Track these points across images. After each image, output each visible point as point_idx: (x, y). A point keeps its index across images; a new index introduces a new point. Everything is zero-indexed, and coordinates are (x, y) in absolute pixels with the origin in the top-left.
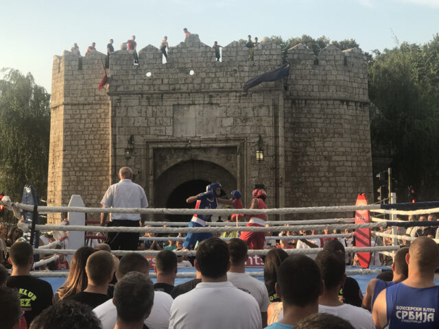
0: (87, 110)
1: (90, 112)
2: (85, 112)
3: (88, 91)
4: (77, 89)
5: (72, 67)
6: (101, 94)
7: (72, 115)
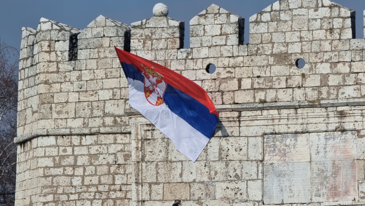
0: (89, 146)
1: (93, 151)
2: (84, 151)
3: (90, 107)
4: (67, 102)
5: (57, 54)
6: (117, 113)
7: (57, 158)
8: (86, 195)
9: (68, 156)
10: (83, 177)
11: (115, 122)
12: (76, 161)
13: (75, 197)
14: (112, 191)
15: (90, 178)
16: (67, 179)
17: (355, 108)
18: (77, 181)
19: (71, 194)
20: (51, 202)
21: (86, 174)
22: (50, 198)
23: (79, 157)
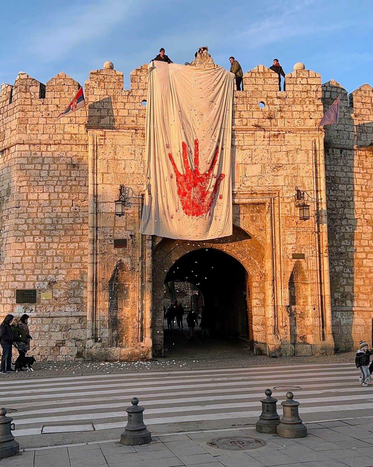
0: (52, 152)
1: (56, 155)
2: (49, 154)
3: (54, 128)
4: (37, 124)
5: (31, 94)
6: (73, 132)
7: (30, 159)
8: (51, 183)
9: (38, 157)
10: (49, 171)
11: (72, 137)
12: (43, 161)
13: (43, 183)
14: (69, 180)
15: (54, 171)
16: (38, 172)
17: (239, 132)
18: (44, 174)
19: (40, 181)
20: (25, 186)
21: (50, 169)
22: (24, 183)
23: (46, 158)
